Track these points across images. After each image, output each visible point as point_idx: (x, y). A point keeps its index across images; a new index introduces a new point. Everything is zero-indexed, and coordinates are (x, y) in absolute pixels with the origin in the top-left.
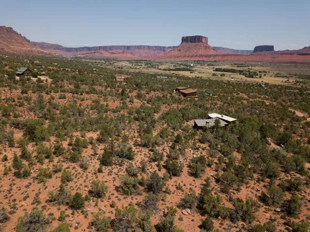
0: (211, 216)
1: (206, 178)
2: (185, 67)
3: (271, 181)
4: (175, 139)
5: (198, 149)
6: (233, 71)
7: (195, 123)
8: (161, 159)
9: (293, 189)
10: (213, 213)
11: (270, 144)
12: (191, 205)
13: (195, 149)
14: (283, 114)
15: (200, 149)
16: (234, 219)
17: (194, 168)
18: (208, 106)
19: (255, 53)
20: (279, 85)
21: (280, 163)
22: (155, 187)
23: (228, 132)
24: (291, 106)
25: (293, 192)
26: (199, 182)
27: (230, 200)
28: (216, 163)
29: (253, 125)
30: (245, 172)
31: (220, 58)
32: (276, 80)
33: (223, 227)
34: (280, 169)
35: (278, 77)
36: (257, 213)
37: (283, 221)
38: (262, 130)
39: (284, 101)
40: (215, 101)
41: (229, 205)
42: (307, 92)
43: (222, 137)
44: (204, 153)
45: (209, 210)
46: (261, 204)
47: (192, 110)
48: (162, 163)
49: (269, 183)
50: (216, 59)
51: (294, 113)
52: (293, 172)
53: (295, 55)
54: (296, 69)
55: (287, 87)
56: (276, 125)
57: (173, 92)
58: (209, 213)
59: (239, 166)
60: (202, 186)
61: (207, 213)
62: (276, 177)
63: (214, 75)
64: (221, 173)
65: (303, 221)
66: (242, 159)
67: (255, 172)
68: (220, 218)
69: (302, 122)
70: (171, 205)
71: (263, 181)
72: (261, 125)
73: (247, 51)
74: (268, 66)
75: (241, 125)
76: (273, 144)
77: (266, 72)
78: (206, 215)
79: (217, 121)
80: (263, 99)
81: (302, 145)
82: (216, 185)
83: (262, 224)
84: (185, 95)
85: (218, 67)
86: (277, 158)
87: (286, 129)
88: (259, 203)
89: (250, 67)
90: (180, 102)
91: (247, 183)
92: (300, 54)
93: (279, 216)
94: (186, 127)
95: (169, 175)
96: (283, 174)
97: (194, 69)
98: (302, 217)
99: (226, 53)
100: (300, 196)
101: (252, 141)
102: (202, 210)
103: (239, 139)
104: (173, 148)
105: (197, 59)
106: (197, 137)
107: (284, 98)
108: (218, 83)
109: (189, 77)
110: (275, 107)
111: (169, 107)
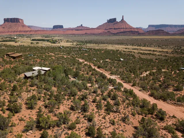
0: (45, 129)
1: (38, 108)
2: (10, 39)
3: (74, 98)
4: (12, 89)
5: (30, 91)
6: (43, 40)
7: (25, 75)
8: (4, 105)
9: (84, 98)
10: (47, 127)
11: (70, 79)
12: (32, 128)
13: (28, 92)
14: (74, 62)
15: (32, 91)
16: (59, 125)
17: (29, 104)
18: (32, 63)
19: (53, 30)
20: (69, 47)
21: (77, 87)
22: (3, 125)
23: (47, 77)
24: (77, 57)
25: (84, 100)
26: (34, 112)
27: (55, 115)
28: (43, 97)
29: (60, 70)
30: (60, 97)
31: (34, 32)
32: (67, 44)
33: (54, 132)
34: (77, 90)
35: (68, 42)
36: (70, 117)
37: (83, 116)
38: (65, 72)
39: (73, 55)
40: (36, 59)
41: (55, 118)
42: (82, 49)
43: (44, 80)
44: (35, 93)
45: (44, 126)
46: (72, 111)
47: (21, 67)
48: (5, 107)
49: (73, 99)
50: (31, 33)
51: (79, 60)
52: (83, 90)
53: (74, 30)
54: (75, 38)
55: (73, 48)
56: (71, 68)
57: (4, 57)
58: (44, 128)
59: (56, 94)
60: (37, 113)
61: (43, 128)
62: (76, 95)
63: (32, 43)
64: (47, 101)
65: (91, 112)
66: (57, 90)
67: (65, 96)
68: (51, 128)
69: (83, 64)
70: (18, 133)
71: (70, 99)
72: (64, 69)
73: (49, 28)
74: (62, 37)
75: (54, 71)
76: (72, 78)
77: (62, 40)
78: (43, 130)
79: (39, 71)
80: (63, 55)
81: (85, 75)
82: (45, 110)
83: (74, 122)
84: (14, 58)
85: (33, 38)
86: (75, 85)
87: (77, 69)
88: (70, 111)
89: (53, 38)
90: (11, 63)
91: (63, 103)
92: (76, 30)
93: (81, 114)
94: (19, 79)
95: (12, 114)
96: (79, 92)
97: (17, 40)
98: (90, 111)
99: (37, 29)
100: (88, 101)
101: (61, 79)
102: (39, 128)
103: (54, 79)
104: (12, 95)
105: (18, 33)
106: (28, 84)
107: (73, 53)
108: (35, 48)
109: (15, 45)
110: (69, 59)
111: (3, 67)
